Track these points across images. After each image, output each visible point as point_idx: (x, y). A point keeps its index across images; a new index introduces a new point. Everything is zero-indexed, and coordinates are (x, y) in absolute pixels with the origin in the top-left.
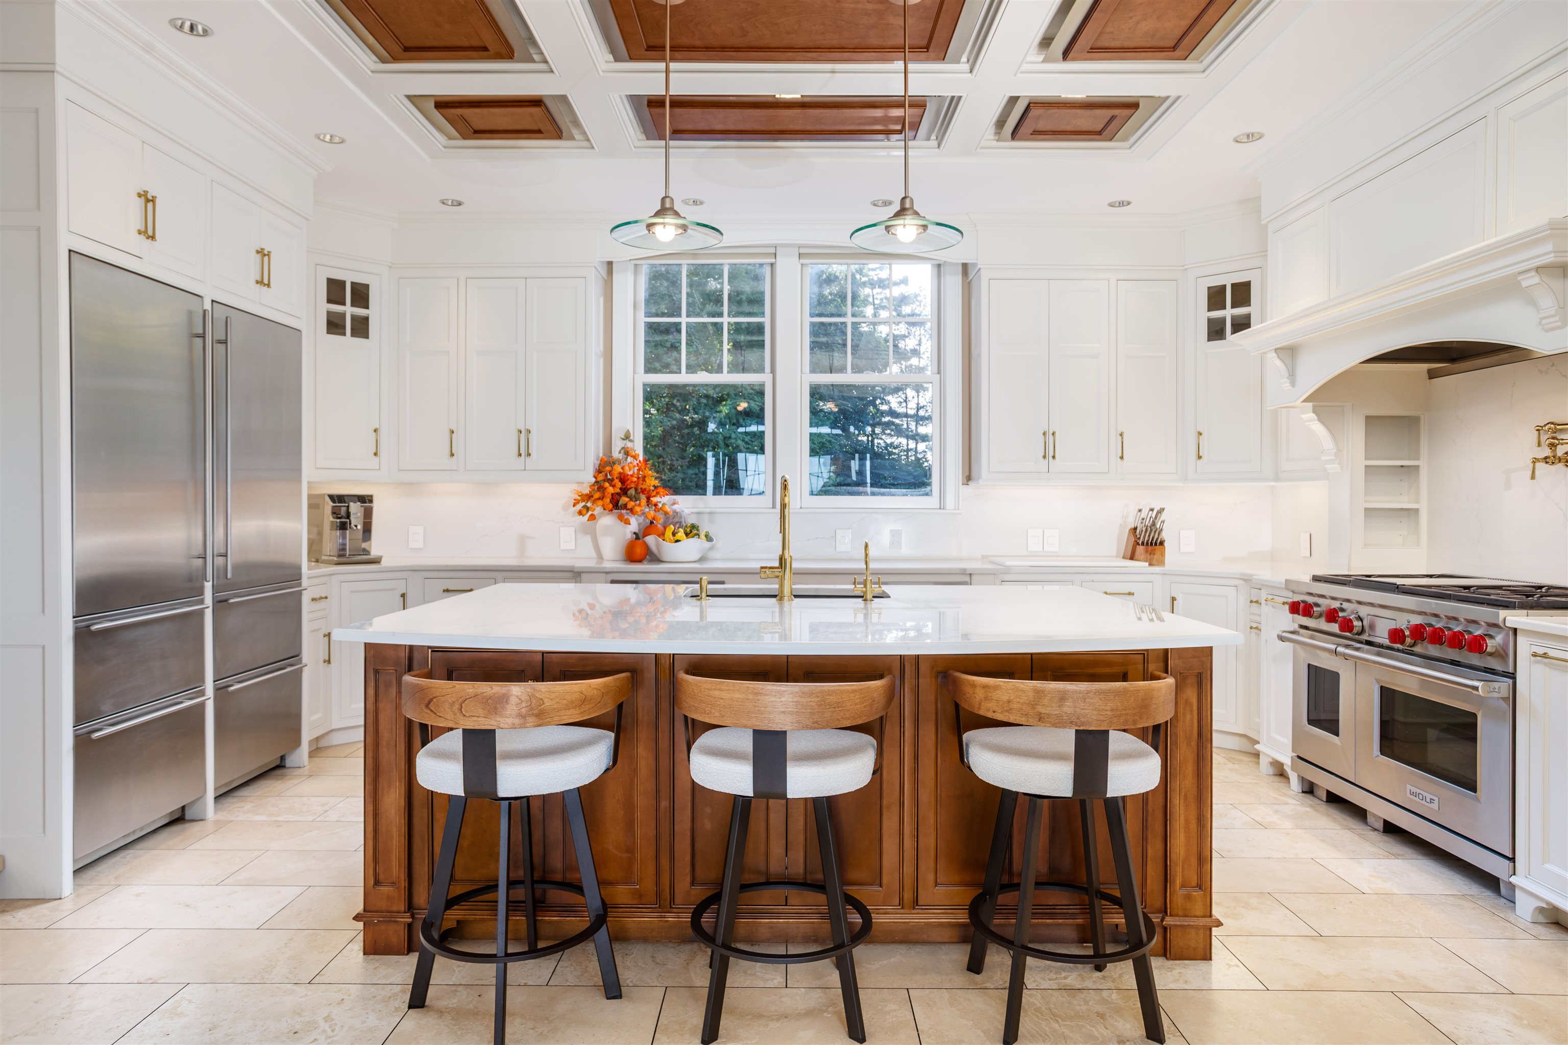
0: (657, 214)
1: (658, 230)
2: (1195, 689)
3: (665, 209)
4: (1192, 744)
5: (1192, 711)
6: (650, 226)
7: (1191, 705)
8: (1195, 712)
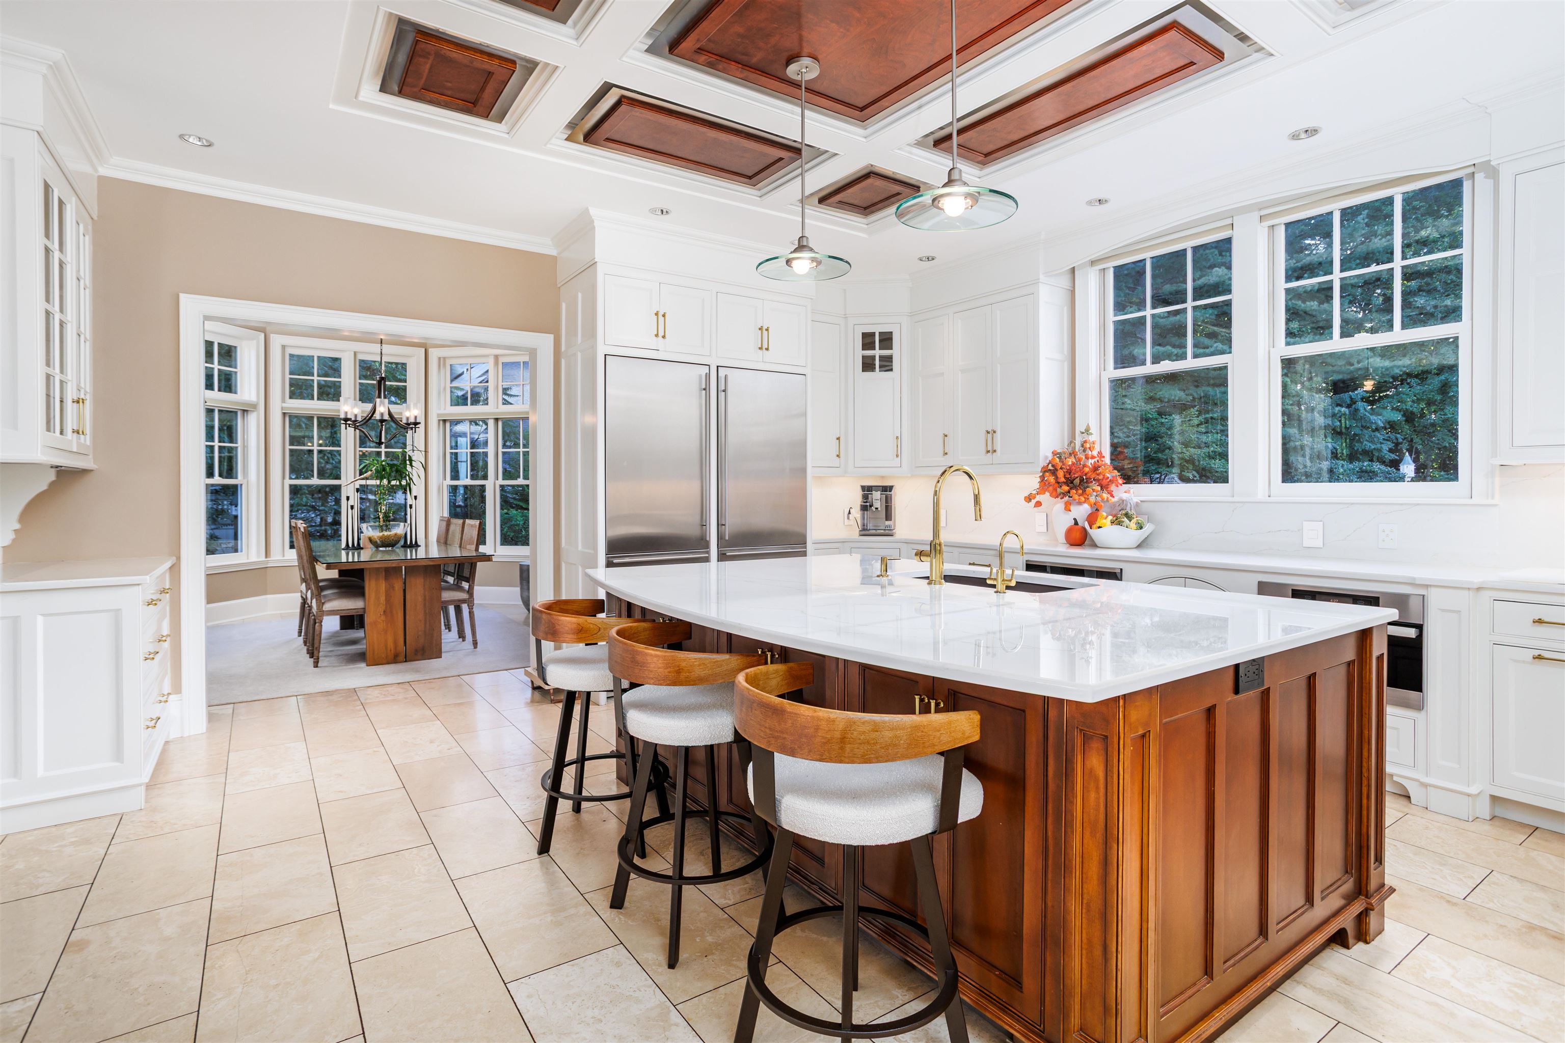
0: (795, 251)
1: (795, 264)
2: (1102, 758)
3: (801, 246)
4: (1098, 835)
5: (1097, 788)
6: (788, 262)
7: (1097, 780)
8: (1102, 791)
